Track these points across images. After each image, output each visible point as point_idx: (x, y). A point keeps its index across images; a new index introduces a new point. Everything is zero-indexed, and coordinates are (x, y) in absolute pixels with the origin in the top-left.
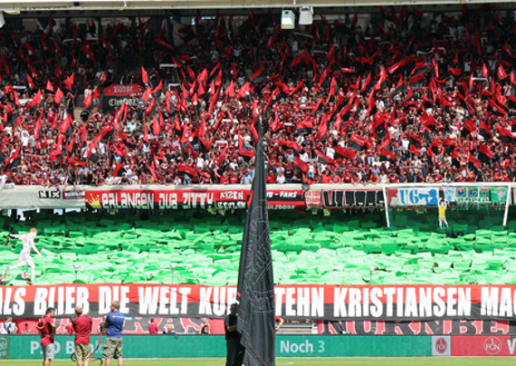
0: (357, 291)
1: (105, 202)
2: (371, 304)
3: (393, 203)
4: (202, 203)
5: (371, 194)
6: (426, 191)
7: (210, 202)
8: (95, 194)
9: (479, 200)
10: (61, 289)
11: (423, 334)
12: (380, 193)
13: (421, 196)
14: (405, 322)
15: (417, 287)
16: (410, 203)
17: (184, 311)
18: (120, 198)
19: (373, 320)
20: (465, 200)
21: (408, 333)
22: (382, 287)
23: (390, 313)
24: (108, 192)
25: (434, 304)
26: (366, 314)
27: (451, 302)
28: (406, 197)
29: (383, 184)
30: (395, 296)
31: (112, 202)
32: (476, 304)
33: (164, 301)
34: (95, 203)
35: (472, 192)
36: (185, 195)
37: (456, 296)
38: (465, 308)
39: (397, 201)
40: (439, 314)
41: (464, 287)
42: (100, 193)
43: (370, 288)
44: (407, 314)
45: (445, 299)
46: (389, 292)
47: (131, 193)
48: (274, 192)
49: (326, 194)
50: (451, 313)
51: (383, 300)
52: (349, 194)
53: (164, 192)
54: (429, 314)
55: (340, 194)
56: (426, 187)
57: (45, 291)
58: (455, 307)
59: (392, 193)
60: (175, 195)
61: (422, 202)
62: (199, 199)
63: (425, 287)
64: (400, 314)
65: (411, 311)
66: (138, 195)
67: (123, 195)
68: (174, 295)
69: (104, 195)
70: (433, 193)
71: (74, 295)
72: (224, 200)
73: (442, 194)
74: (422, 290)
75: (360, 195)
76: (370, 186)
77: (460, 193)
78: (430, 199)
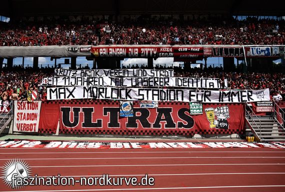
1: (101, 53)
3: (248, 55)
4: (151, 53)
5: (237, 49)
6: (264, 48)
7: (155, 53)
8: (96, 49)
12: (242, 49)
13: (262, 51)
16: (257, 54)
18: (109, 51)
24: (102, 48)
28: (255, 52)
29: (242, 46)
31: (105, 53)
34: (96, 53)
36: (142, 49)
39: (250, 53)
42: (99, 48)
47: (114, 48)
48: (188, 48)
49: (214, 49)
52: (226, 50)
53: (132, 48)
55: (221, 49)
59: (248, 49)
60: (137, 50)
61: (263, 54)
62: (149, 51)
66: (118, 49)
67: (110, 49)
69: (101, 50)
70: (268, 49)
72: (162, 52)
73: (272, 49)
75: (232, 50)
76: (236, 46)
77: (281, 50)
78: (266, 52)
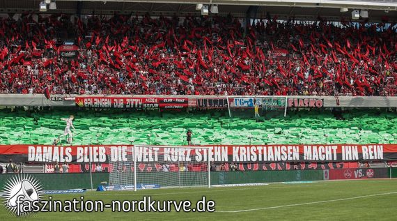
0: (244, 148)
1: (86, 103)
2: (251, 155)
3: (231, 105)
4: (136, 104)
5: (221, 100)
6: (247, 99)
7: (140, 103)
8: (81, 99)
9: (273, 104)
10: (91, 148)
11: (277, 169)
12: (226, 100)
13: (245, 102)
14: (268, 163)
15: (273, 146)
16: (240, 105)
17: (156, 159)
18: (93, 101)
19: (252, 163)
20: (266, 104)
21: (269, 169)
22: (256, 146)
23: (260, 159)
24: (87, 98)
25: (281, 154)
26: (249, 160)
27: (290, 153)
28: (238, 102)
29: (226, 96)
30: (263, 151)
31: (89, 103)
32: (301, 154)
33: (146, 154)
35: (269, 100)
36: (127, 100)
37: (292, 150)
38: (296, 156)
39: (233, 105)
40: (284, 159)
41: (296, 146)
42: (83, 98)
43: (250, 146)
44: (269, 160)
45: (286, 152)
46: (260, 149)
47: (99, 98)
48: (173, 99)
49: (199, 100)
50: (290, 159)
51: (257, 152)
52: (210, 100)
53: (117, 98)
54: (280, 159)
55: (206, 100)
56: (247, 97)
57: (82, 149)
58: (292, 156)
59: (231, 100)
60: (122, 100)
61: (246, 105)
62: (134, 102)
63: (277, 146)
64: (265, 159)
65: (271, 158)
66: (103, 100)
67: (95, 100)
68: (150, 151)
69: (85, 100)
70: (251, 100)
71: (98, 151)
72: (147, 103)
73: (255, 101)
74: (275, 147)
75: (216, 101)
76: (220, 97)
77: (264, 101)
78: (249, 103)
